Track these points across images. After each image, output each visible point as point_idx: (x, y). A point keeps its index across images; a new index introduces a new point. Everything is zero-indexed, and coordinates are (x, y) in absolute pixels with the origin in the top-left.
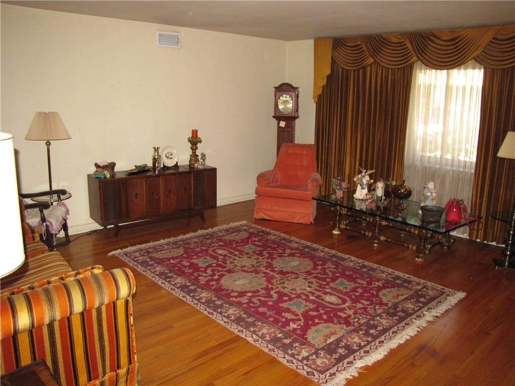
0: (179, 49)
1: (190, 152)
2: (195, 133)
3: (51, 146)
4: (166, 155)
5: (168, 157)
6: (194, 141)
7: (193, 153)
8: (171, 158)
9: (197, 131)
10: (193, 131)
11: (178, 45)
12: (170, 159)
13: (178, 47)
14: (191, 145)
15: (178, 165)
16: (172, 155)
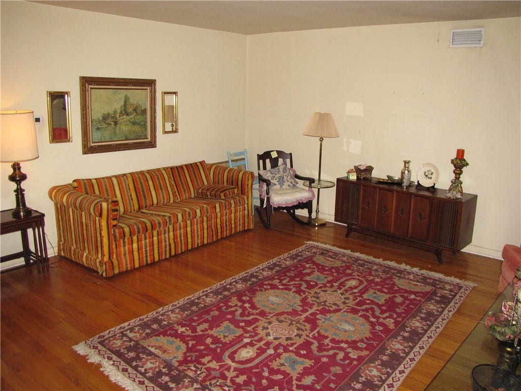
0: (481, 47)
1: (453, 176)
2: (461, 153)
3: (323, 142)
4: (425, 172)
5: (427, 176)
6: (459, 163)
7: (456, 178)
8: (431, 178)
9: (463, 151)
10: (458, 151)
11: (480, 44)
12: (429, 178)
13: (479, 46)
14: (454, 169)
15: (435, 187)
16: (432, 174)
